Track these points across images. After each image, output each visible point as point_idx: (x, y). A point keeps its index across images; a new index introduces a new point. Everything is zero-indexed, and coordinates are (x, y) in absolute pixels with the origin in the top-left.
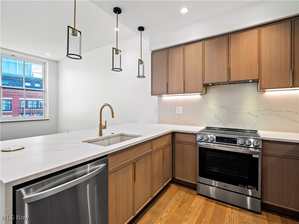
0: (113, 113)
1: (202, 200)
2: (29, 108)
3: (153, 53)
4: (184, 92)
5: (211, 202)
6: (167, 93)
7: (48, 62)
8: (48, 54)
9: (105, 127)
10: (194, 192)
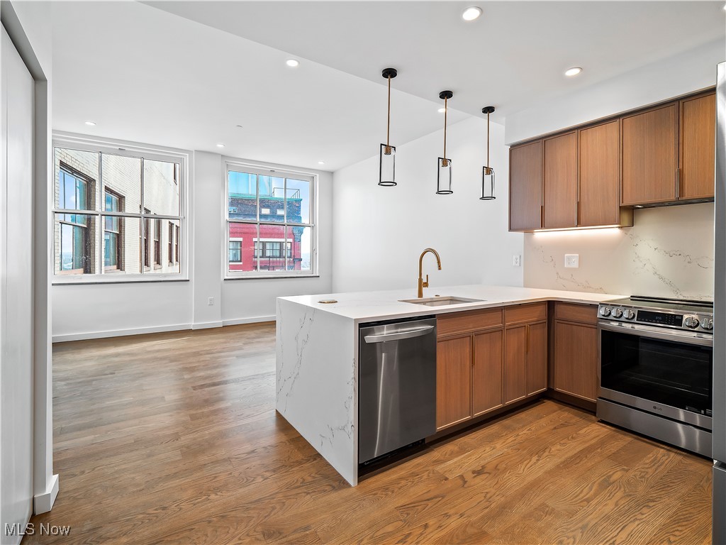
0: (439, 262)
2: (267, 257)
3: (514, 148)
4: (579, 223)
6: (543, 225)
7: (318, 175)
8: (321, 163)
9: (426, 285)
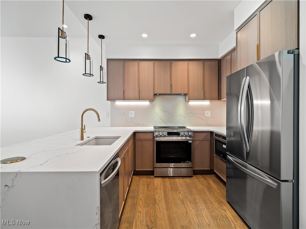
1: (160, 180)
3: (109, 60)
4: (139, 99)
5: (165, 179)
6: (124, 98)
10: (152, 176)
